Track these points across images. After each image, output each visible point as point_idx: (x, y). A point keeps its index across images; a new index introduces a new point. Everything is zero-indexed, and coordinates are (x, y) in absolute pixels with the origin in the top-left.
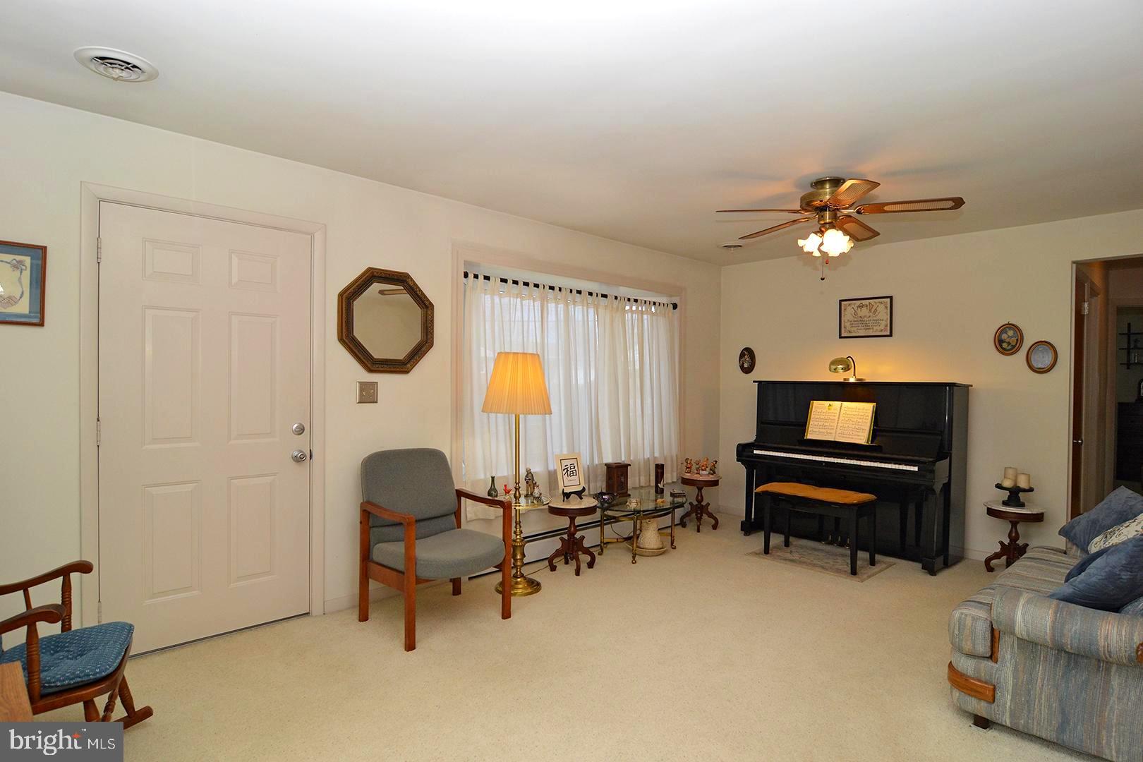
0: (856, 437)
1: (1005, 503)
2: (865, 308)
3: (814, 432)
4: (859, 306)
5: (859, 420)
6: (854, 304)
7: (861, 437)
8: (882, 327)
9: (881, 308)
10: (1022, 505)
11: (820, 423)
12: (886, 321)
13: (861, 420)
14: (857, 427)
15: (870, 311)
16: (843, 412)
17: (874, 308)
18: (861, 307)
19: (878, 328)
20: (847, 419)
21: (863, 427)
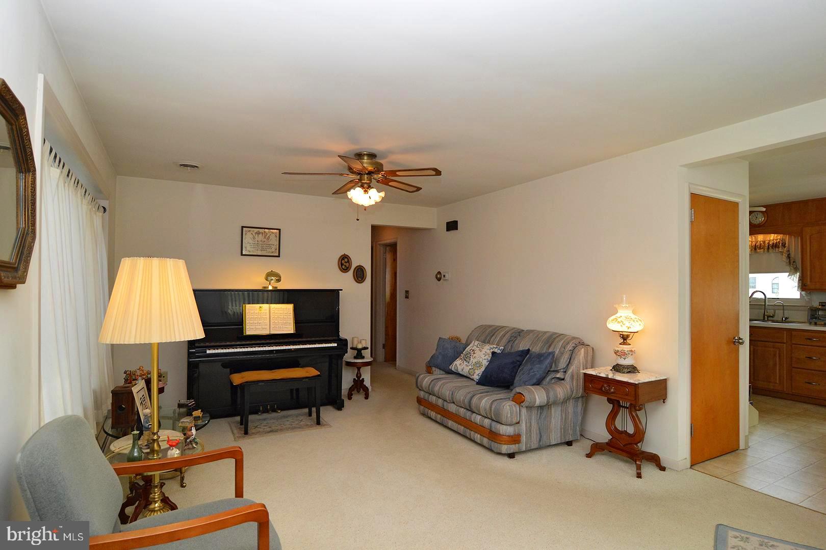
0: (286, 329)
1: (355, 358)
2: (260, 235)
3: (251, 328)
4: (256, 233)
5: (285, 317)
6: (253, 231)
7: (290, 329)
8: (273, 250)
9: (272, 237)
10: (363, 358)
11: (255, 322)
12: (276, 246)
13: (286, 317)
14: (285, 322)
15: (265, 238)
16: (272, 312)
17: (268, 236)
18: (258, 233)
19: (270, 250)
20: (276, 317)
21: (289, 322)
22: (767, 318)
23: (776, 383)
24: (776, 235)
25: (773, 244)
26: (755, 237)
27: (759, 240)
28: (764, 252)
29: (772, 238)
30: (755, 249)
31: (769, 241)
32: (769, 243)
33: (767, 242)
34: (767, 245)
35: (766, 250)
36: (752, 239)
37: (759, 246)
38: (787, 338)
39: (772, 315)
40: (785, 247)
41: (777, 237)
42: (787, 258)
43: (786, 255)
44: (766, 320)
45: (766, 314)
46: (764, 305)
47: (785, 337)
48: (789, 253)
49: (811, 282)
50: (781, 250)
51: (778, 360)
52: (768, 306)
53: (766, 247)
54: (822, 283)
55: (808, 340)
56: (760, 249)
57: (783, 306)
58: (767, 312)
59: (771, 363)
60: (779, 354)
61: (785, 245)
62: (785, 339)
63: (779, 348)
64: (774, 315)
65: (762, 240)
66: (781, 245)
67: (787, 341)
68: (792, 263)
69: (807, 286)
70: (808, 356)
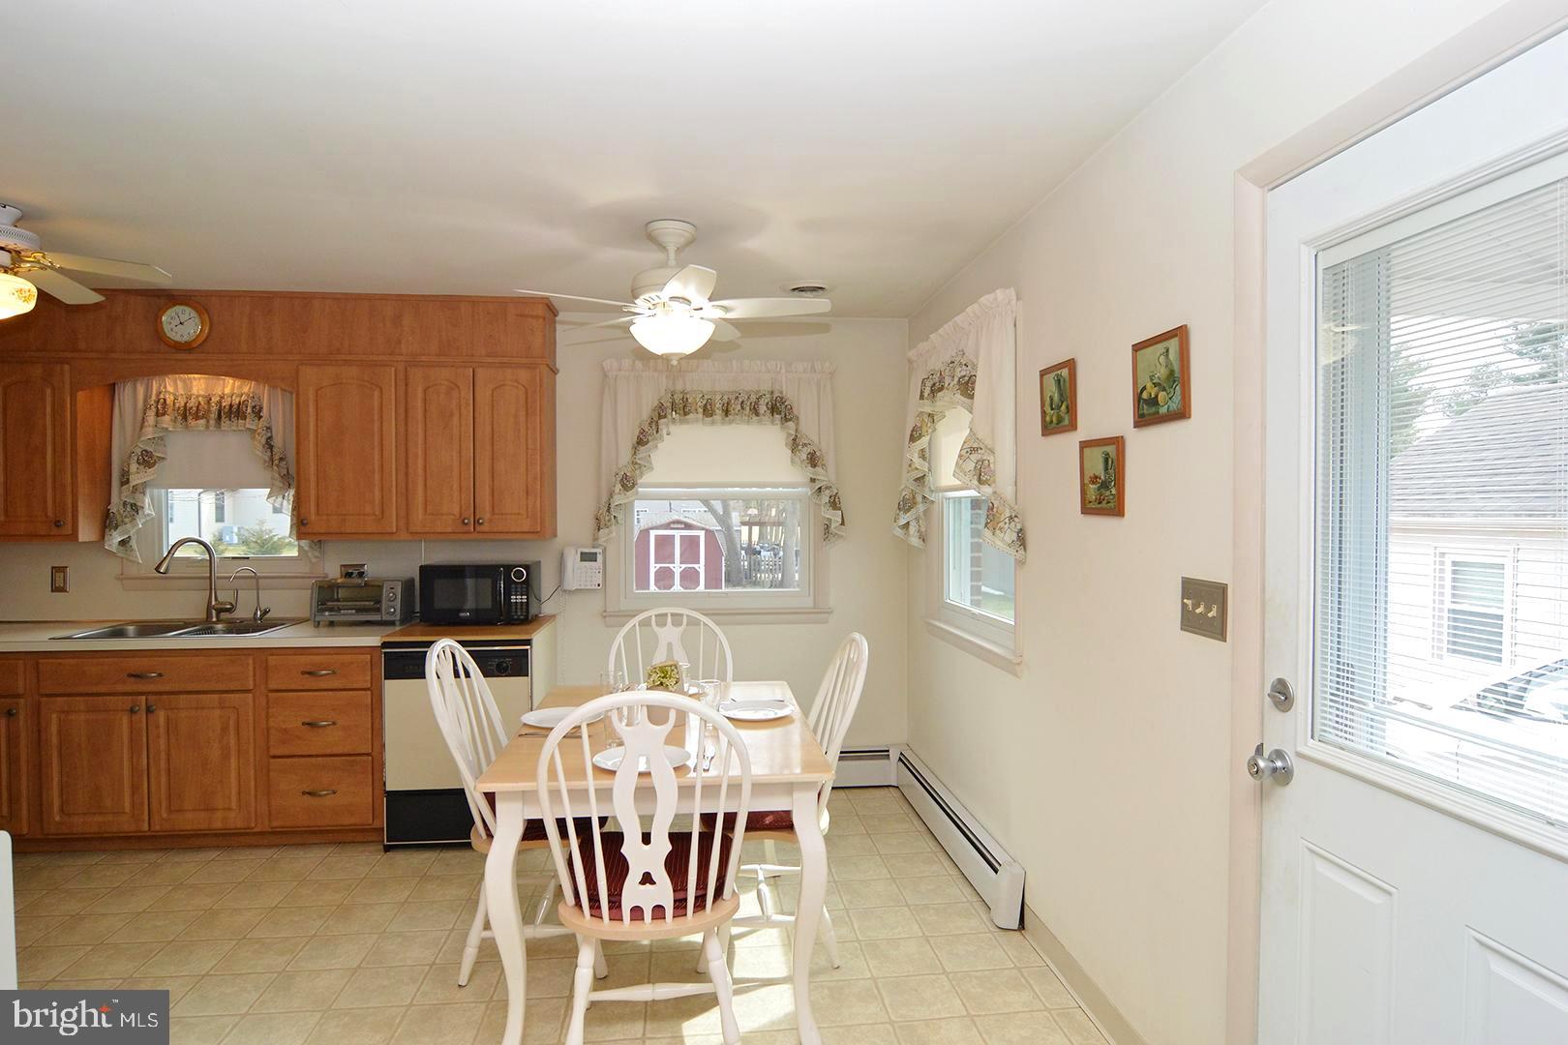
22: (218, 616)
23: (230, 809)
24: (238, 383)
25: (231, 406)
26: (184, 381)
27: (195, 391)
28: (207, 426)
29: (229, 388)
30: (185, 418)
31: (222, 397)
32: (220, 402)
33: (215, 399)
34: (214, 408)
35: (212, 422)
36: (176, 388)
37: (194, 409)
38: (254, 675)
39: (228, 606)
40: (261, 417)
41: (240, 387)
42: (264, 446)
43: (263, 441)
44: (214, 619)
45: (213, 603)
46: (204, 578)
47: (251, 673)
48: (269, 435)
49: (318, 513)
50: (250, 423)
51: (233, 742)
52: (219, 582)
53: (213, 416)
54: (345, 515)
55: (307, 676)
56: (197, 417)
57: (256, 578)
58: (216, 599)
59: (215, 753)
60: (238, 723)
61: (260, 411)
62: (251, 679)
63: (234, 707)
64: (234, 604)
65: (202, 393)
66: (249, 410)
67: (255, 685)
68: (276, 462)
69: (307, 526)
70: (307, 720)
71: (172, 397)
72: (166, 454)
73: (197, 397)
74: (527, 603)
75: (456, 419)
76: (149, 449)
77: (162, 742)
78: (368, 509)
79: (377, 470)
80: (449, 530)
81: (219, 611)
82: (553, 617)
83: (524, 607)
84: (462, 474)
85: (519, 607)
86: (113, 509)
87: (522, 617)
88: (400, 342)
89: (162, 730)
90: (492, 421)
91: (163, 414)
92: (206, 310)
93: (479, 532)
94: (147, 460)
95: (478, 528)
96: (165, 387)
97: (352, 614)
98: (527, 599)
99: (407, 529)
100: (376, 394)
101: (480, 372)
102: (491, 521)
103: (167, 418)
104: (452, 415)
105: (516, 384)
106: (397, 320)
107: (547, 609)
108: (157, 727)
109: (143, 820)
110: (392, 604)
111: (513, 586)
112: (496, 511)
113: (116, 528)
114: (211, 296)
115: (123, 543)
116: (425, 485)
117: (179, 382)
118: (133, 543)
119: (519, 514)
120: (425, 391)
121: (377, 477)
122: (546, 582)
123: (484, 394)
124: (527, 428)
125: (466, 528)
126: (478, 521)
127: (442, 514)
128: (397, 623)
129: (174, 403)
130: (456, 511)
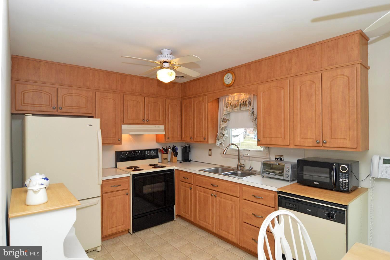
23: (233, 235)
25: (243, 102)
27: (235, 99)
28: (238, 110)
29: (243, 97)
30: (233, 107)
31: (241, 100)
32: (241, 102)
33: (239, 101)
34: (239, 104)
35: (239, 108)
36: (231, 99)
37: (235, 104)
38: (240, 192)
39: (243, 165)
40: (251, 105)
41: (246, 96)
42: (251, 114)
43: (251, 112)
44: (239, 169)
45: (239, 164)
46: (237, 155)
47: (239, 191)
48: (253, 110)
49: (264, 137)
50: (248, 107)
51: (234, 213)
52: (241, 157)
53: (239, 106)
54: (272, 138)
55: (254, 197)
56: (235, 107)
57: (249, 157)
58: (240, 163)
59: (230, 215)
60: (235, 207)
61: (251, 103)
62: (239, 193)
63: (234, 202)
64: (244, 164)
65: (237, 99)
66: (248, 103)
67: (240, 195)
68: (254, 119)
69: (260, 141)
70: (254, 213)
71: (230, 102)
72: (230, 119)
73: (236, 101)
74: (348, 183)
75: (314, 97)
76: (225, 117)
77: (218, 206)
78: (280, 136)
79: (282, 120)
80: (311, 145)
81: (241, 166)
82: (366, 189)
83: (347, 185)
84: (317, 121)
85: (344, 184)
86: (218, 134)
87: (345, 190)
88: (291, 69)
89: (218, 203)
90: (331, 95)
91: (228, 107)
92: (234, 73)
93: (324, 147)
94: (225, 121)
95: (324, 145)
96: (229, 99)
97: (273, 175)
98: (349, 181)
99: (294, 144)
100: (282, 91)
101: (325, 74)
102: (330, 142)
103: (228, 108)
104: (312, 95)
105: (343, 76)
106: (290, 60)
107: (363, 184)
108: (217, 202)
109: (214, 229)
110: (287, 173)
111: (341, 174)
112: (333, 137)
113: (219, 140)
114: (235, 69)
115: (221, 144)
116: (301, 126)
117: (232, 97)
118: (223, 144)
119: (344, 139)
120: (301, 87)
121: (282, 123)
122: (363, 171)
123: (326, 84)
124: (349, 96)
125: (318, 145)
126: (324, 141)
127: (308, 138)
128: (290, 181)
129: (231, 103)
130: (314, 137)
